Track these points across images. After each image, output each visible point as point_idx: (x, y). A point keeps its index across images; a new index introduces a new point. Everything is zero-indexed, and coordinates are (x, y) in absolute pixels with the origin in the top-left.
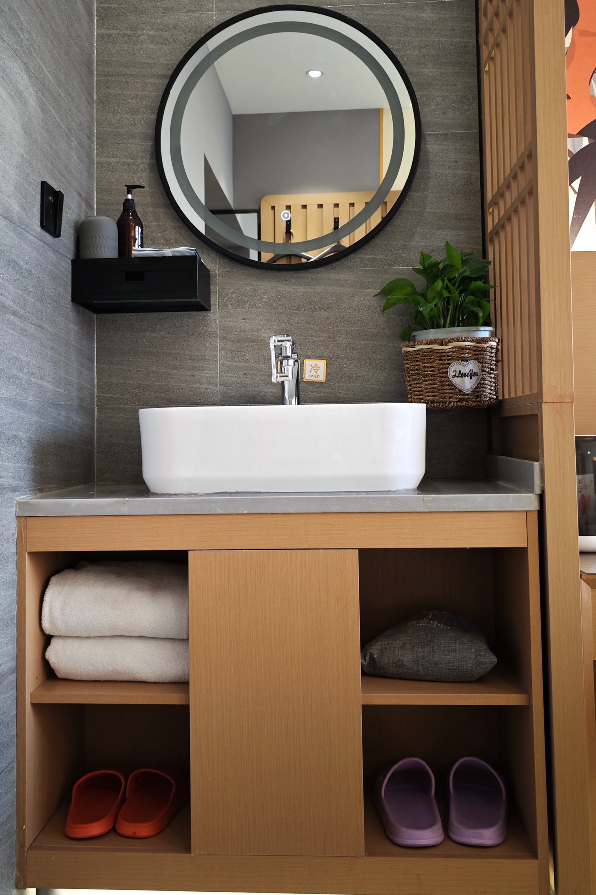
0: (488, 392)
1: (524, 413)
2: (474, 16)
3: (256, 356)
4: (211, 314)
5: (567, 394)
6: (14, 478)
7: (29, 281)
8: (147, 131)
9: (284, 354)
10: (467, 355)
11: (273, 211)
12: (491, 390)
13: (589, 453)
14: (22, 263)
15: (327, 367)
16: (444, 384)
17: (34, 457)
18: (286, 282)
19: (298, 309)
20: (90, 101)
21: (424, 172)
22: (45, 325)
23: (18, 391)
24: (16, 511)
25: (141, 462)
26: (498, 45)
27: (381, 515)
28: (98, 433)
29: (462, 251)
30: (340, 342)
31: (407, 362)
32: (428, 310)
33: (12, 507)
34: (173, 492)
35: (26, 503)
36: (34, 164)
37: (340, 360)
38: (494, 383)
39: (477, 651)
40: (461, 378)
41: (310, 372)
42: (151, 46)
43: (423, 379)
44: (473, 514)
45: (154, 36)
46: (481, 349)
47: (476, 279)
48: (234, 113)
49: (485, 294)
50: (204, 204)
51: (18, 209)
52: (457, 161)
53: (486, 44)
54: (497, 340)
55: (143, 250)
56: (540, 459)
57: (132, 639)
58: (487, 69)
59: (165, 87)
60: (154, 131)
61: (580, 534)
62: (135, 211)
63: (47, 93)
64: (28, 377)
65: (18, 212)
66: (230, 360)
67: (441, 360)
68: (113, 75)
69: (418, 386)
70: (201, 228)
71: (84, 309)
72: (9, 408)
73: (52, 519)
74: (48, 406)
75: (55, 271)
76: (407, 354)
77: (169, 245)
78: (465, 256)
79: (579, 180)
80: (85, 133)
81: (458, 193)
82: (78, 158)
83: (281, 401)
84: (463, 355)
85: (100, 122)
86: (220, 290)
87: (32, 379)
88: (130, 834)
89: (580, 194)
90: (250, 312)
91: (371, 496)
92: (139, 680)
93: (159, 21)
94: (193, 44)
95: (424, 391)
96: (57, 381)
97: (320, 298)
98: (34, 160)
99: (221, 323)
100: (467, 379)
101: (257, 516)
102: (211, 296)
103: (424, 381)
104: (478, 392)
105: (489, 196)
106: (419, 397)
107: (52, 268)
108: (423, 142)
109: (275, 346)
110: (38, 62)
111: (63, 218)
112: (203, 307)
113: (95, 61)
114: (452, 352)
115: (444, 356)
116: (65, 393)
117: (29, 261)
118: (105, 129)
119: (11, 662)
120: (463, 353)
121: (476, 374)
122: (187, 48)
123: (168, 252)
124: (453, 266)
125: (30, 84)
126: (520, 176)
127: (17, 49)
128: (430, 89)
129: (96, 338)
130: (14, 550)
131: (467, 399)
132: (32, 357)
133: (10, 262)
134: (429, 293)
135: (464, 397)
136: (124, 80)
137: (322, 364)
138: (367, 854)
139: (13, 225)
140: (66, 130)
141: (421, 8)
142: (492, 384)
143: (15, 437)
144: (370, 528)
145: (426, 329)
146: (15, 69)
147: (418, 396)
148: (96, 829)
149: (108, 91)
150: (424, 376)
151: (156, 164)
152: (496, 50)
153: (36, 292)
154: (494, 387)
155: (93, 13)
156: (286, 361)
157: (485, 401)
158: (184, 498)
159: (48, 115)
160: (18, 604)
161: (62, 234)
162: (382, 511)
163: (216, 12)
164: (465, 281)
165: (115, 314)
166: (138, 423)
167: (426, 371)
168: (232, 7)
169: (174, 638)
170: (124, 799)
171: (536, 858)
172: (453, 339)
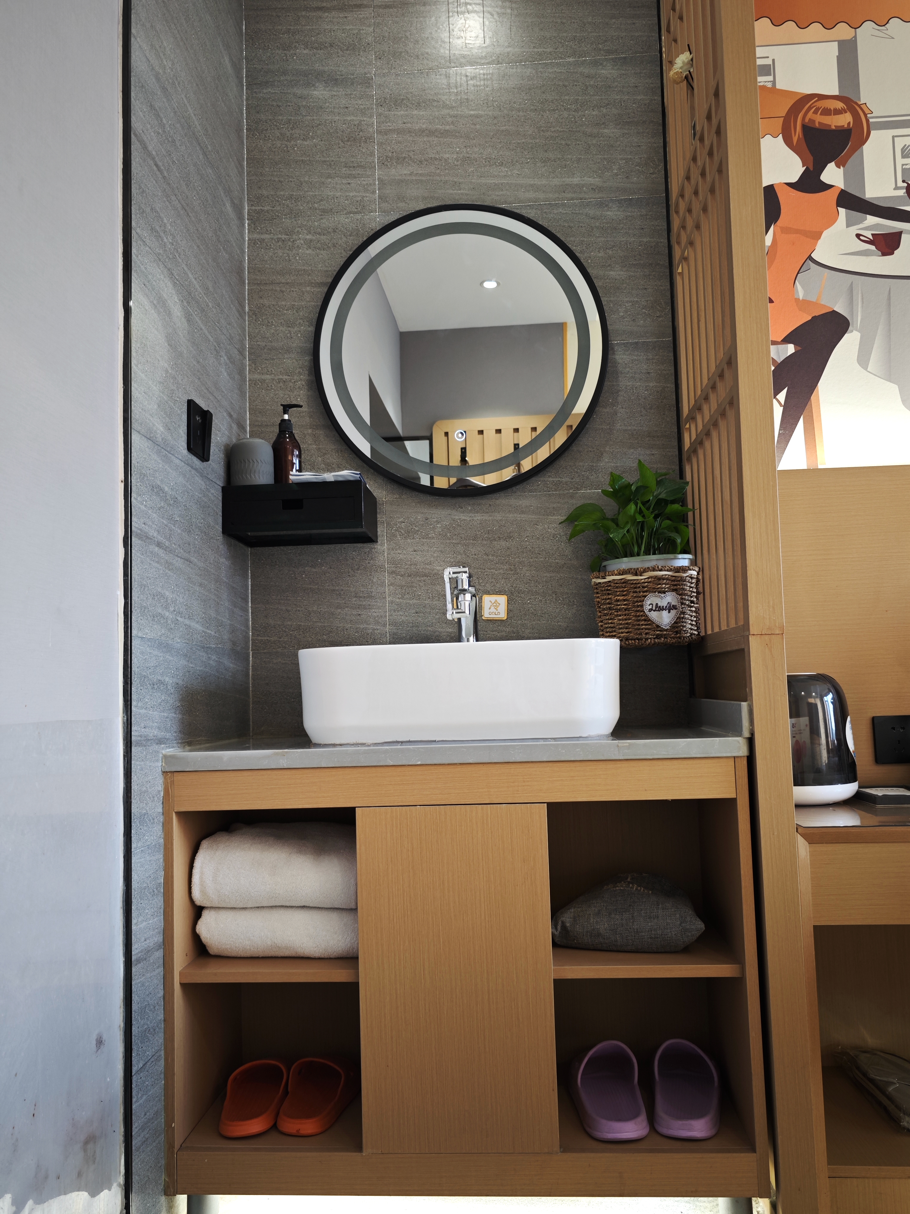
0: (689, 627)
1: (729, 649)
2: (665, 213)
3: (429, 592)
4: (378, 547)
5: (777, 625)
6: (159, 728)
7: (175, 509)
8: (305, 345)
9: (460, 587)
10: (664, 586)
11: (446, 438)
12: (692, 625)
13: (803, 693)
14: (166, 489)
15: (508, 603)
16: (639, 618)
17: (182, 706)
18: (461, 510)
19: (475, 538)
20: (241, 313)
21: (613, 385)
22: (192, 559)
23: (163, 631)
24: (162, 765)
25: (302, 712)
26: (691, 243)
27: (571, 764)
28: (254, 680)
29: (656, 472)
30: (522, 575)
31: (597, 595)
32: (620, 536)
33: (157, 761)
34: (338, 742)
35: (173, 757)
36: (180, 380)
37: (523, 595)
38: (695, 617)
39: (682, 917)
40: (658, 612)
41: (490, 608)
42: (308, 252)
43: (616, 613)
44: (675, 762)
45: (311, 241)
46: (679, 579)
47: (673, 502)
48: (402, 330)
49: (684, 519)
50: (369, 424)
51: (162, 429)
52: (649, 373)
53: (679, 243)
54: (697, 569)
55: (302, 475)
56: (748, 699)
57: (293, 909)
58: (680, 270)
59: (324, 295)
60: (312, 345)
61: (794, 786)
62: (292, 432)
63: (193, 302)
64: (174, 616)
65: (162, 432)
66: (400, 596)
67: (636, 592)
68: (266, 284)
69: (610, 622)
70: (367, 452)
71: (237, 542)
72: (154, 650)
73: (203, 773)
74: (197, 649)
75: (204, 499)
76: (597, 586)
77: (330, 470)
78: (660, 476)
79: (785, 391)
80: (236, 348)
81: (651, 408)
82: (229, 375)
83: (458, 639)
84: (659, 586)
85: (253, 336)
86: (388, 520)
87: (179, 619)
88: (293, 1131)
89: (786, 407)
90: (422, 543)
91: (559, 743)
92: (302, 955)
93: (316, 223)
94: (355, 248)
95: (617, 627)
96: (207, 622)
97: (499, 527)
98: (179, 376)
99: (389, 556)
100: (665, 613)
101: (433, 767)
102: (378, 526)
103: (617, 615)
104: (677, 627)
105: (685, 410)
106: (611, 634)
107: (200, 496)
108: (610, 352)
109: (450, 578)
110: (183, 268)
111: (212, 440)
112: (370, 539)
113: (247, 268)
114: (648, 582)
115: (639, 587)
116: (216, 635)
117: (175, 487)
118: (258, 343)
119: (157, 936)
120: (660, 584)
121: (674, 607)
122: (348, 252)
123: (329, 477)
124: (647, 487)
125: (174, 292)
126: (719, 385)
127: (159, 254)
128: (618, 294)
129: (250, 575)
130: (160, 810)
131: (665, 635)
132: (178, 594)
133: (153, 487)
134: (620, 518)
135: (662, 633)
136: (278, 289)
137: (502, 600)
138: (562, 1150)
139: (156, 447)
140: (215, 344)
141: (607, 206)
142: (692, 618)
143: (161, 682)
144: (559, 779)
145: (618, 558)
146: (158, 275)
147: (610, 632)
148: (255, 1126)
149: (261, 301)
150: (617, 610)
151: (315, 381)
152: (690, 249)
153: (182, 521)
154: (695, 621)
155: (244, 216)
156: (462, 595)
157: (686, 637)
158: (350, 748)
159: (195, 327)
160: (165, 870)
161: (211, 458)
162: (572, 759)
163: (380, 213)
164: (661, 503)
165: (271, 548)
166: (298, 669)
167: (619, 605)
168: (397, 208)
169: (341, 907)
170: (286, 1093)
171: (755, 1152)
172: (648, 568)
